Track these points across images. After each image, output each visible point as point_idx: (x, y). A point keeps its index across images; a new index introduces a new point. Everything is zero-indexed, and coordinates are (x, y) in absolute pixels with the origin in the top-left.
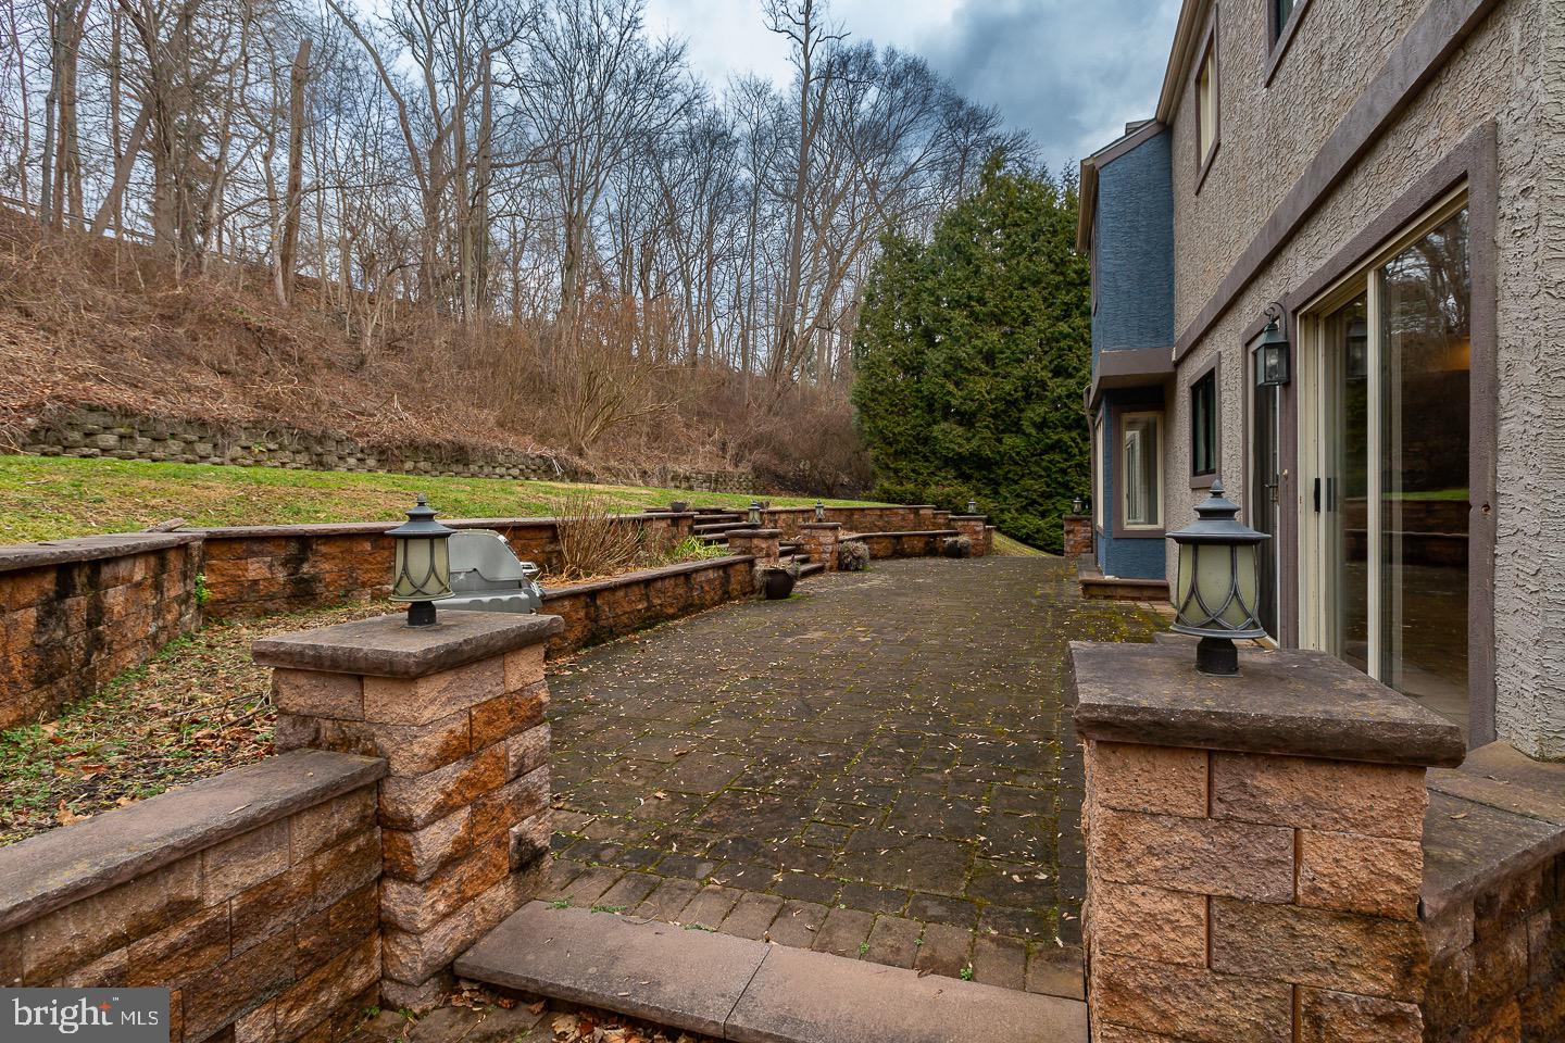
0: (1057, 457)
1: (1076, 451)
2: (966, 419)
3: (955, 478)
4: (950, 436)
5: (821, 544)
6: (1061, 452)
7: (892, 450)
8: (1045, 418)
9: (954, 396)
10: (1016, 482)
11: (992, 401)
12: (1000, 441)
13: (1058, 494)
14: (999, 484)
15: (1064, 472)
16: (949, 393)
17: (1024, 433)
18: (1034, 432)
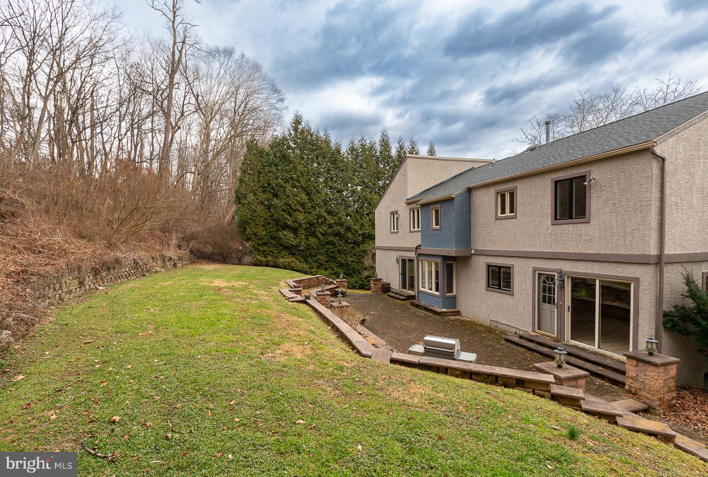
0: (330, 247)
1: (338, 245)
2: (295, 231)
3: (289, 254)
4: (287, 236)
5: (327, 301)
6: (332, 244)
7: (260, 242)
8: (326, 232)
9: (289, 220)
10: (315, 256)
11: (305, 224)
12: (307, 239)
13: (330, 261)
14: (307, 257)
15: (333, 252)
16: (286, 219)
17: (317, 237)
18: (321, 236)
